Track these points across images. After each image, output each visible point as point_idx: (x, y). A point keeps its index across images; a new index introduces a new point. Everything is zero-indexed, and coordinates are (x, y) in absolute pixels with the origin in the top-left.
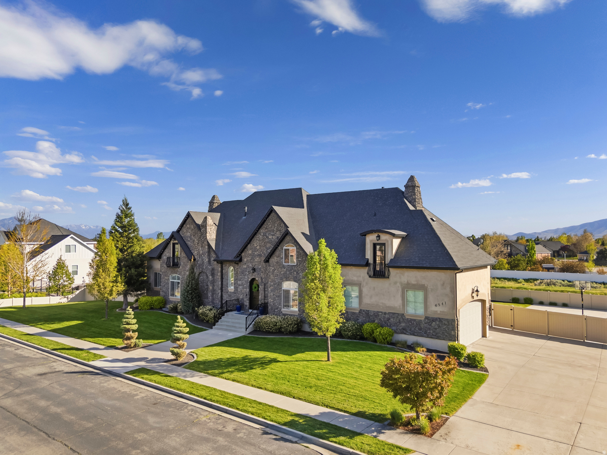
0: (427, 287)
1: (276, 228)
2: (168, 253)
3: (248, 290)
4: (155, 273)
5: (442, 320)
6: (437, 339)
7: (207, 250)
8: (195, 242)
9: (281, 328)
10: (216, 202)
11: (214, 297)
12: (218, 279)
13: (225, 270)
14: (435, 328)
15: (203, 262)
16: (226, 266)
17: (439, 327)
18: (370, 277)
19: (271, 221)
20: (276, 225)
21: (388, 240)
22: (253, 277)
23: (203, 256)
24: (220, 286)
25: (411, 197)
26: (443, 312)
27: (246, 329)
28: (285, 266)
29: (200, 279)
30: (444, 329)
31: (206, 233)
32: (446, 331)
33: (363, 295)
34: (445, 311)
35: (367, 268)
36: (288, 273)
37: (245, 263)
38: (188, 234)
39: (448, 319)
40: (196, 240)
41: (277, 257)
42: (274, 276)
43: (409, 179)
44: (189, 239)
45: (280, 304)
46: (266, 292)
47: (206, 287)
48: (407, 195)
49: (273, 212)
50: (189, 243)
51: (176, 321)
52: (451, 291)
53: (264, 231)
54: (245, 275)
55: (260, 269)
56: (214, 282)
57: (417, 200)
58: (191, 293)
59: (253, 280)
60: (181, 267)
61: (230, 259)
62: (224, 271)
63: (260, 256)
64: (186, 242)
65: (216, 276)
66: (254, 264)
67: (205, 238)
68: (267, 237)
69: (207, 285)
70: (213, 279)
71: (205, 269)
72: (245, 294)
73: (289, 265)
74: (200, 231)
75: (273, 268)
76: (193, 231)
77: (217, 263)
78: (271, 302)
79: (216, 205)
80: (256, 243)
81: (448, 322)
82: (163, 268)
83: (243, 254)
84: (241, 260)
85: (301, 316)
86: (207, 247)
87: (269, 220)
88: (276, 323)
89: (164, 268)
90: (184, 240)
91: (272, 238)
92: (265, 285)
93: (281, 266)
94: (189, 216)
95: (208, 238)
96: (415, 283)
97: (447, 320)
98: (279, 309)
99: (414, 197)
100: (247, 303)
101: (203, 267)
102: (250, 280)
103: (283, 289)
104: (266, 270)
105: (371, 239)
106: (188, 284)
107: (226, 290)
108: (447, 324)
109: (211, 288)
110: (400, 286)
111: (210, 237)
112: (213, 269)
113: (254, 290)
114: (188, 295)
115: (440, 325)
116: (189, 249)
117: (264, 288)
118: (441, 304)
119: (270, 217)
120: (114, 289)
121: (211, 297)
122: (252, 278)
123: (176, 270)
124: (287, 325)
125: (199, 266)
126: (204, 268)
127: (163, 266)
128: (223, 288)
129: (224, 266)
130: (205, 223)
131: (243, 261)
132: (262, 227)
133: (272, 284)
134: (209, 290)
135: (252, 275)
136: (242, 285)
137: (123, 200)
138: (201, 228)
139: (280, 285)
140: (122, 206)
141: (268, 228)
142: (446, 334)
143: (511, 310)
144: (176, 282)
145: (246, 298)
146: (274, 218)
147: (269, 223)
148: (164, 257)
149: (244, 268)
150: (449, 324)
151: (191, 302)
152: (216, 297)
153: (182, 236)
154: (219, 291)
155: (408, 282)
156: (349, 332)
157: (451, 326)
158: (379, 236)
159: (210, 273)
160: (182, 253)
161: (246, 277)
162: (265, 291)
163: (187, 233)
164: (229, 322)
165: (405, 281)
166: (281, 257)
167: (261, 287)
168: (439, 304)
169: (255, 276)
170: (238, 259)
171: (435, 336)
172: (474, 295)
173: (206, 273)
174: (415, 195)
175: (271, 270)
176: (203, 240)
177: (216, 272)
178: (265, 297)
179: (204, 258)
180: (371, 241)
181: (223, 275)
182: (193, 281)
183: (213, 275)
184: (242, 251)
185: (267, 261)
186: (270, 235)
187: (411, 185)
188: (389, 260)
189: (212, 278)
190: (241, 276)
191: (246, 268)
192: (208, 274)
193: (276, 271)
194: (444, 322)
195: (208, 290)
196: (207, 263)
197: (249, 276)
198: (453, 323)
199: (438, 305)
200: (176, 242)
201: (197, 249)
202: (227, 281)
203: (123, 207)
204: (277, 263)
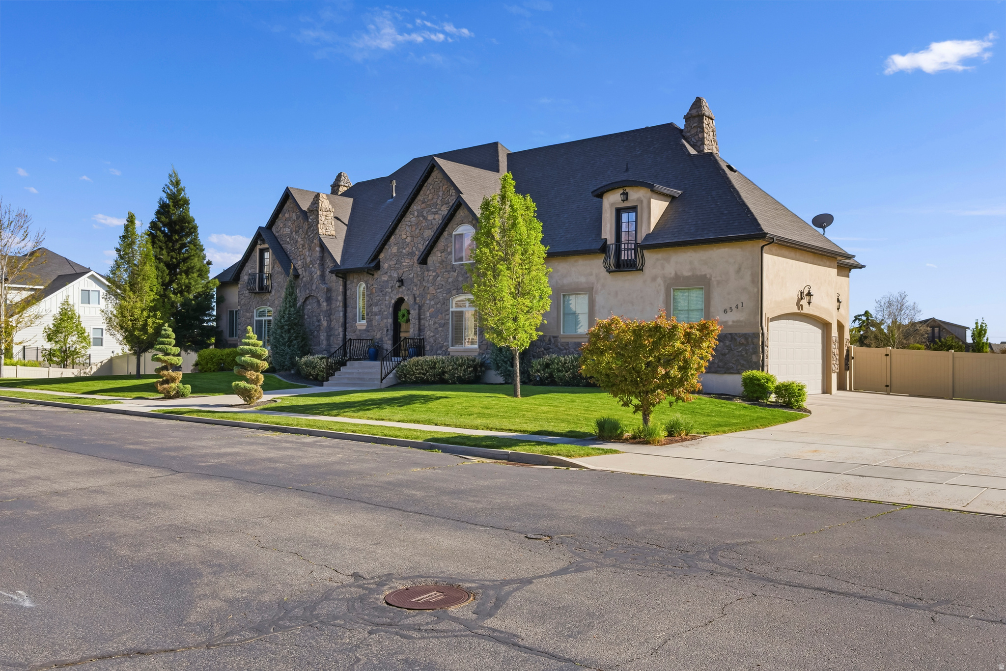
0: (710, 279)
1: (440, 198)
2: (252, 268)
3: (390, 321)
4: (230, 311)
5: (736, 337)
6: (725, 373)
7: (318, 254)
8: (298, 245)
9: (444, 373)
10: (343, 184)
11: (331, 342)
12: (339, 306)
13: (351, 290)
14: (723, 352)
15: (312, 279)
16: (353, 282)
17: (730, 350)
18: (609, 271)
19: (431, 187)
20: (441, 193)
21: (643, 198)
22: (400, 296)
23: (311, 266)
24: (341, 320)
25: (696, 137)
26: (738, 321)
27: (382, 380)
28: (455, 266)
29: (306, 311)
30: (740, 354)
31: (318, 223)
32: (742, 356)
33: (597, 308)
34: (742, 319)
35: (604, 255)
36: (460, 279)
37: (386, 271)
38: (287, 230)
39: (745, 334)
40: (299, 240)
41: (441, 253)
42: (436, 287)
43: (693, 104)
44: (288, 240)
45: (446, 339)
46: (422, 322)
47: (317, 323)
48: (688, 134)
49: (435, 169)
50: (288, 247)
51: (245, 335)
52: (753, 281)
53: (419, 208)
54: (385, 295)
55: (412, 280)
56: (331, 314)
57: (706, 142)
58: (289, 330)
59: (400, 301)
60: (273, 292)
61: (359, 265)
62: (348, 292)
63: (411, 254)
64: (283, 246)
65: (334, 302)
66: (401, 271)
67: (315, 232)
68: (425, 218)
69: (319, 321)
70: (329, 308)
71: (314, 291)
72: (385, 329)
73: (462, 265)
74: (308, 221)
75: (434, 274)
76: (296, 224)
77: (336, 276)
78: (430, 337)
79: (342, 189)
80: (404, 232)
81: (746, 339)
82: (243, 297)
83: (382, 256)
84: (378, 267)
85: (484, 356)
86: (318, 249)
87: (429, 185)
88: (435, 364)
89: (245, 296)
90: (279, 243)
91: (434, 219)
92: (420, 308)
93: (449, 267)
94: (287, 196)
95: (320, 231)
96: (690, 274)
97: (745, 336)
98: (444, 349)
99: (700, 135)
100: (388, 345)
101: (311, 286)
102: (393, 301)
103: (451, 310)
104: (422, 280)
105: (612, 200)
106: (282, 313)
107: (352, 327)
108: (745, 343)
109: (325, 323)
110: (662, 283)
111: (324, 231)
112: (329, 290)
113: (401, 320)
114: (282, 333)
115: (732, 346)
116: (289, 258)
117: (419, 315)
118: (734, 307)
119: (430, 180)
120: (150, 321)
121: (325, 342)
122: (397, 297)
123: (265, 298)
124: (455, 366)
125: (305, 285)
126: (314, 288)
127: (243, 294)
128: (347, 325)
129: (348, 282)
130: (316, 205)
131: (381, 269)
132: (416, 200)
133: (432, 303)
134: (322, 328)
135: (398, 292)
136: (380, 313)
137: (170, 176)
138: (310, 216)
139: (446, 302)
140: (168, 187)
141: (426, 200)
142: (742, 362)
143: (887, 355)
144: (265, 320)
145: (387, 335)
146: (437, 180)
147: (427, 192)
148: (245, 277)
149: (384, 281)
150: (748, 343)
151: (289, 346)
152: (335, 341)
153: (277, 234)
154: (341, 330)
155: (676, 274)
156: (567, 372)
157: (752, 346)
158: (626, 194)
159: (324, 296)
160: (275, 266)
161: (387, 297)
162: (420, 319)
163: (283, 229)
164: (353, 373)
165: (671, 274)
166: (449, 250)
167: (414, 313)
168: (731, 308)
169: (402, 292)
170: (373, 265)
171: (723, 367)
172: (804, 302)
173: (317, 297)
174: (703, 131)
175: (431, 278)
176: (311, 236)
177: (334, 294)
178: (420, 330)
179: (313, 269)
180: (612, 205)
181: (348, 300)
182: (292, 309)
183: (329, 300)
184: (380, 250)
185: (423, 261)
186: (431, 214)
187: (697, 113)
188: (644, 235)
189: (327, 305)
190: (378, 298)
191: (387, 281)
192: (320, 298)
193: (439, 278)
194: (738, 339)
195: (320, 328)
196: (319, 278)
197: (392, 295)
198: (755, 340)
199: (729, 310)
200: (266, 246)
201: (302, 257)
202: (354, 310)
203: (171, 187)
204: (442, 262)
